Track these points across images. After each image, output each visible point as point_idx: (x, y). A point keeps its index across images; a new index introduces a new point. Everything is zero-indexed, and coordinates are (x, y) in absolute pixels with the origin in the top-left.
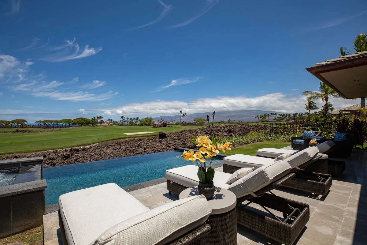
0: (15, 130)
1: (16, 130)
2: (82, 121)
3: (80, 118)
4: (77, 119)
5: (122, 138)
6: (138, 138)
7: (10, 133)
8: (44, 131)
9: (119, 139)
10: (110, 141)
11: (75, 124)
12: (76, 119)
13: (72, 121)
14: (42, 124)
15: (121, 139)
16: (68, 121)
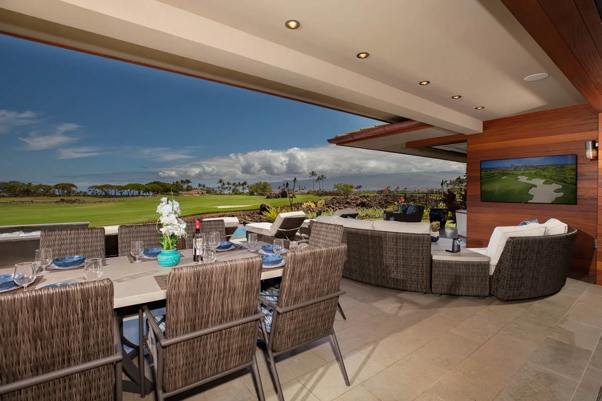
0: (59, 199)
1: (61, 199)
2: (158, 187)
3: (155, 183)
4: (150, 183)
5: (208, 213)
6: (230, 213)
7: (53, 204)
8: (101, 202)
9: (203, 214)
10: (190, 217)
11: (147, 190)
12: (148, 184)
13: (143, 186)
14: (98, 191)
15: (205, 213)
16: (137, 187)
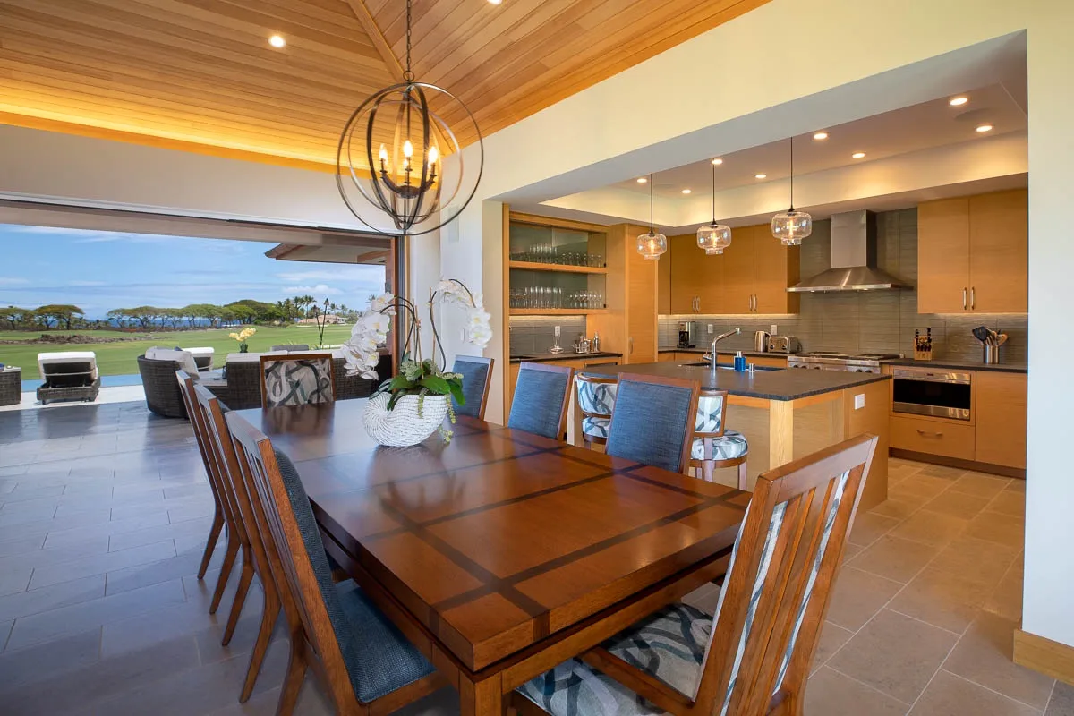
0: (38, 335)
1: (43, 336)
2: (250, 310)
3: (243, 302)
4: (235, 303)
7: (24, 344)
11: (228, 318)
12: (231, 305)
13: (219, 310)
14: (126, 318)
16: (208, 311)
